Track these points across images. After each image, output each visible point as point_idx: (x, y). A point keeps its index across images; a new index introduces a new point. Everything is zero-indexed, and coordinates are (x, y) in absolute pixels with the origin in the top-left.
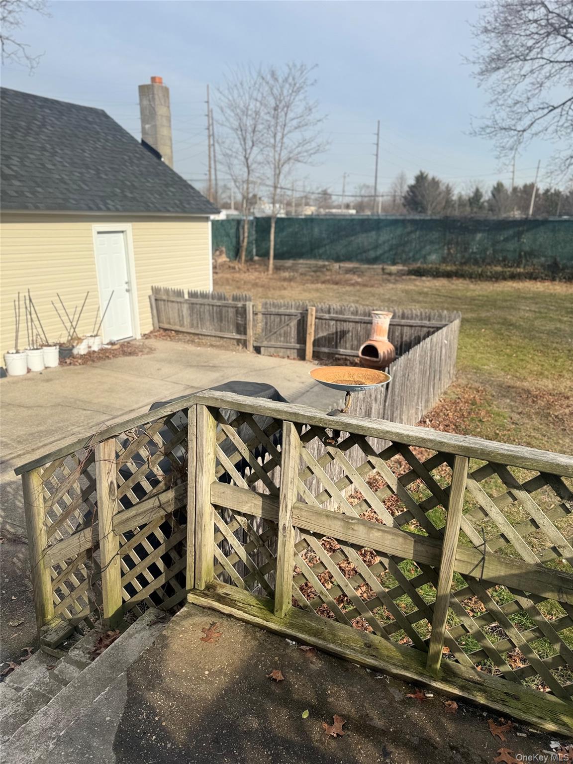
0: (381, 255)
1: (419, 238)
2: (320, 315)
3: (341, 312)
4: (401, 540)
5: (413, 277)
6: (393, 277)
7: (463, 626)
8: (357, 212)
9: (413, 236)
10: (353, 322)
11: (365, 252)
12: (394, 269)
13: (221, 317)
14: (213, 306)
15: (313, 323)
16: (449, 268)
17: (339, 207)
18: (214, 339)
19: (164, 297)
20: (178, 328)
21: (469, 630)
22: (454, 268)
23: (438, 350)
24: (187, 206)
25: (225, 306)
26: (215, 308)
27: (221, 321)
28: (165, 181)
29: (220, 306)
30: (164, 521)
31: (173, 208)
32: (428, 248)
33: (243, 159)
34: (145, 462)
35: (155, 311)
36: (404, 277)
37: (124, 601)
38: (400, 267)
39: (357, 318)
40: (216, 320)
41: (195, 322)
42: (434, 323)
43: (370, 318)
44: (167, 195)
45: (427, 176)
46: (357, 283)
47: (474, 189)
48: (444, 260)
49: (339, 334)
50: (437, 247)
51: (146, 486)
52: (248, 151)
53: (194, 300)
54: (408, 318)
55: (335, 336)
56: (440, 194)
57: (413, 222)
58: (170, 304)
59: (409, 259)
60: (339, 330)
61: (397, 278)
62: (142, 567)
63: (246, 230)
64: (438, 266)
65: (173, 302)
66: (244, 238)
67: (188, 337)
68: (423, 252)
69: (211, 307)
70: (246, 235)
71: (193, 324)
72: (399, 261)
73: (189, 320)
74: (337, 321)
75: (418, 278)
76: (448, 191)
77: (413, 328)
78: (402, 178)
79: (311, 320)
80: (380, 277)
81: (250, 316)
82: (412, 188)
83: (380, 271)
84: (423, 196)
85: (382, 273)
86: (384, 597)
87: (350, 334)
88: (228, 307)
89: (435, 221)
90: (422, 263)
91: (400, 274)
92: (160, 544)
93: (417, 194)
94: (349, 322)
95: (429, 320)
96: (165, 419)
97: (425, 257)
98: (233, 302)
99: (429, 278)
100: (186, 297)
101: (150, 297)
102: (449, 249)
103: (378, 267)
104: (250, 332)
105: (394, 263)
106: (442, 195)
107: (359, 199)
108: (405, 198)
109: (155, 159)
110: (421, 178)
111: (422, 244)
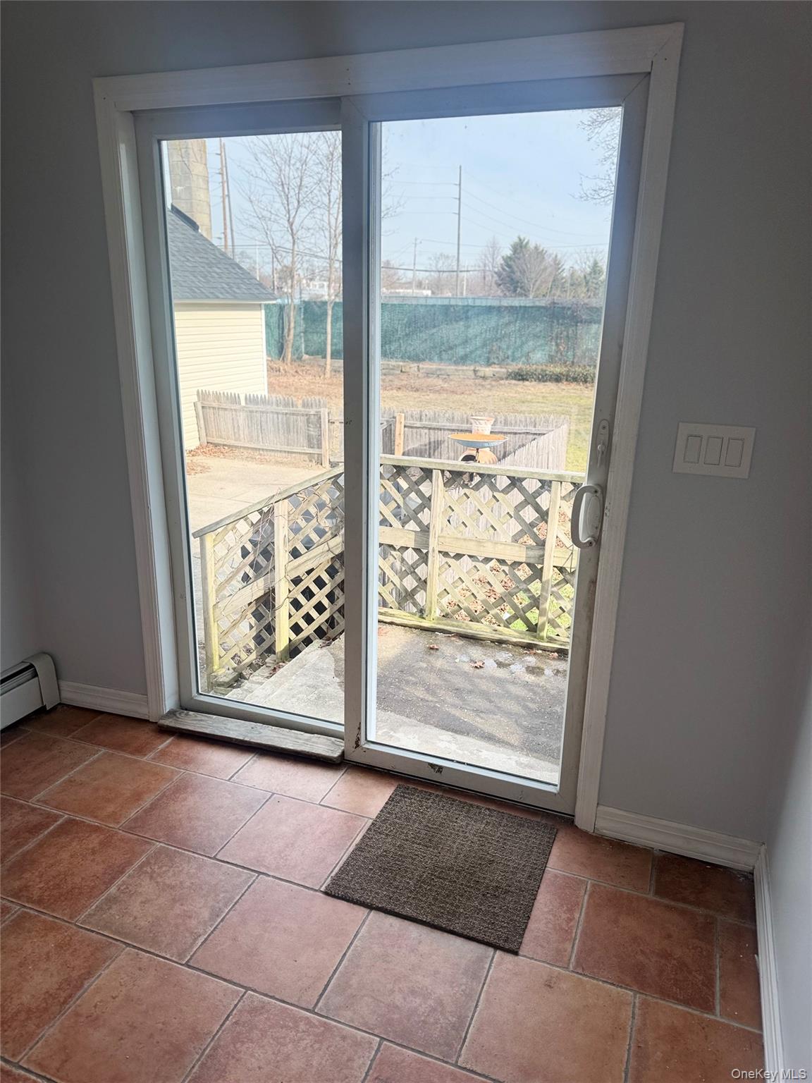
0: (471, 352)
1: (519, 330)
2: (409, 422)
3: (435, 419)
4: (517, 548)
5: (514, 382)
6: (488, 381)
7: (561, 608)
8: (433, 293)
9: (512, 328)
10: (448, 430)
11: (451, 348)
12: (488, 371)
13: (288, 427)
14: (277, 413)
15: (402, 433)
16: (558, 370)
17: (409, 285)
18: (279, 454)
19: (215, 404)
20: (232, 442)
21: (565, 610)
22: (563, 370)
23: (545, 456)
24: (237, 291)
25: (293, 414)
26: (280, 416)
27: (289, 432)
28: (207, 259)
29: (286, 414)
30: (330, 564)
31: (222, 293)
32: (531, 343)
33: (287, 224)
34: (314, 517)
35: (202, 422)
36: (502, 382)
37: (290, 640)
38: (496, 369)
39: (454, 426)
40: (281, 432)
41: (255, 434)
42: (539, 429)
43: (469, 425)
44: (213, 277)
45: (527, 243)
46: (443, 389)
47: (591, 263)
48: (552, 359)
49: (432, 445)
50: (541, 341)
51: (314, 537)
52: (293, 213)
53: (254, 408)
54: (511, 424)
55: (428, 447)
56: (545, 269)
57: (511, 309)
58: (221, 412)
59: (508, 358)
60: (432, 440)
61: (494, 383)
62: (308, 607)
63: (292, 319)
64: (544, 367)
65: (226, 409)
66: (289, 330)
67: (246, 454)
68: (526, 349)
69: (275, 416)
70: (292, 325)
71: (252, 437)
72: (496, 361)
73: (246, 432)
74: (430, 429)
75: (521, 382)
76: (557, 264)
77: (518, 436)
78: (494, 246)
79: (399, 429)
80: (470, 382)
81: (325, 425)
82: (508, 261)
83: (471, 373)
84: (523, 272)
85: (473, 376)
86: (506, 596)
87: (446, 444)
88: (298, 415)
89: (539, 308)
90: (524, 363)
91: (497, 378)
92: (326, 584)
93: (516, 269)
94: (444, 429)
95: (535, 427)
96: (332, 480)
97: (527, 356)
98: (303, 409)
99: (534, 383)
100: (243, 403)
101: (195, 404)
102: (557, 345)
103: (468, 369)
104: (325, 444)
105: (489, 363)
106: (549, 270)
107: (435, 275)
108: (499, 274)
109: (191, 231)
110: (519, 247)
111: (524, 339)
